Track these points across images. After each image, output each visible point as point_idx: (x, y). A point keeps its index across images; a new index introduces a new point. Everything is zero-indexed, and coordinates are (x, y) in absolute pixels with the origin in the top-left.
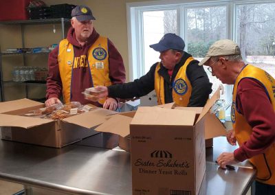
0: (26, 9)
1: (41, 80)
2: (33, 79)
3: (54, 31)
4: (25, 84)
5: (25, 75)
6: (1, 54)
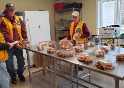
0: (63, 6)
1: (66, 30)
3: (71, 12)
6: (55, 22)
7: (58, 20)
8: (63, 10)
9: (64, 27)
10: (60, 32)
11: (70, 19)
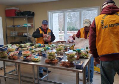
0: (15, 13)
3: (24, 20)
5: (14, 34)
6: (6, 27)
7: (10, 26)
8: (15, 17)
9: (16, 33)
10: (12, 37)
11: (24, 25)
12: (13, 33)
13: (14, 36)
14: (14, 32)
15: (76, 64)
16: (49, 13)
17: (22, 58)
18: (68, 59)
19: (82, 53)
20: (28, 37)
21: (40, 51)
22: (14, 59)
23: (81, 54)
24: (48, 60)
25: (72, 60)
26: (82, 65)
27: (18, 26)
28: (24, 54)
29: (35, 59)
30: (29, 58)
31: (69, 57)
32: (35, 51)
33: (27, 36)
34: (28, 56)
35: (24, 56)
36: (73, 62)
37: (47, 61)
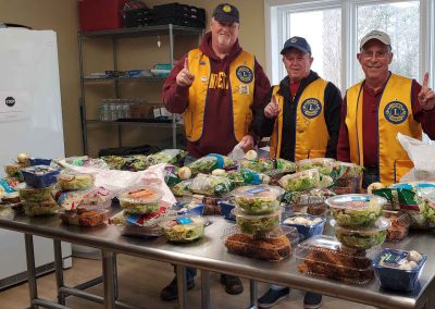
0: (119, 14)
1: (139, 117)
2: (127, 116)
3: (159, 43)
4: (117, 124)
5: (116, 112)
6: (83, 80)
7: (97, 75)
8: (121, 31)
9: (126, 107)
10: (108, 127)
11: (156, 71)
12: (113, 107)
13: (114, 118)
14: (116, 103)
15: (382, 264)
16: (273, 9)
17: (117, 222)
18: (341, 238)
19: (422, 206)
20: (175, 126)
21: (209, 188)
22: (85, 226)
23: (417, 209)
24: (242, 238)
25: (362, 243)
26: (414, 273)
27: (132, 73)
28: (128, 205)
29: (177, 228)
30: (149, 223)
31: (345, 226)
32: (186, 188)
33: (170, 122)
34: (148, 215)
35: (126, 214)
36: (370, 254)
37: (237, 243)
